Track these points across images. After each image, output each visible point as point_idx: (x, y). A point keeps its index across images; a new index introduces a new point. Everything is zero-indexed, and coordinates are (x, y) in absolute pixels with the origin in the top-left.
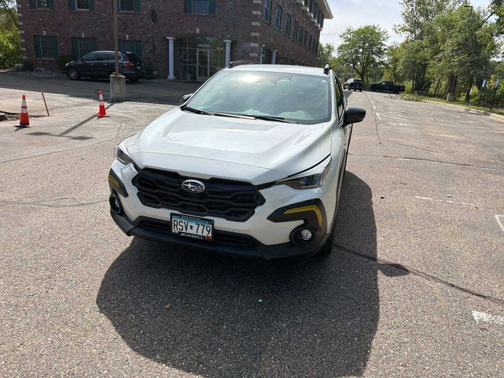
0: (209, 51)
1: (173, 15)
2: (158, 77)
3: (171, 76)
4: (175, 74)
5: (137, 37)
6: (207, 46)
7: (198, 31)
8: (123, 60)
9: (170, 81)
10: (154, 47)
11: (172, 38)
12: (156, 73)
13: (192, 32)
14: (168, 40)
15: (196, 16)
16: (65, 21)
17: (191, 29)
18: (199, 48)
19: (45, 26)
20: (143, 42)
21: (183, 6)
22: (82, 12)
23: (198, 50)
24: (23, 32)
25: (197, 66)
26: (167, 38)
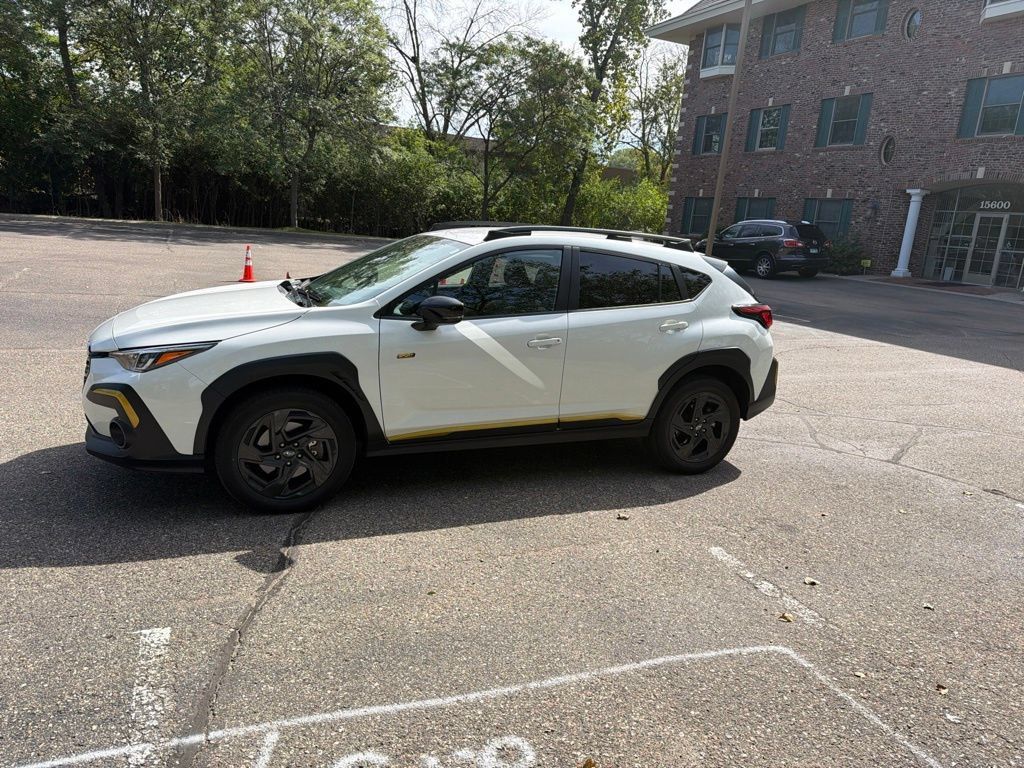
0: (1006, 216)
1: (929, 143)
2: (870, 271)
3: (901, 269)
4: (911, 267)
5: (848, 193)
6: (1003, 205)
7: (980, 173)
8: (786, 236)
9: (897, 280)
10: (875, 209)
11: (918, 191)
12: (867, 263)
13: (966, 176)
14: (909, 196)
15: (983, 140)
16: (734, 171)
17: (965, 170)
18: (984, 210)
19: (704, 182)
20: (857, 201)
21: (955, 123)
22: (762, 154)
23: (979, 216)
24: (673, 193)
25: (971, 250)
26: (908, 191)
